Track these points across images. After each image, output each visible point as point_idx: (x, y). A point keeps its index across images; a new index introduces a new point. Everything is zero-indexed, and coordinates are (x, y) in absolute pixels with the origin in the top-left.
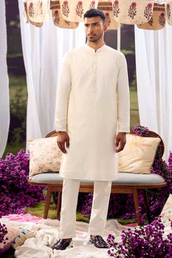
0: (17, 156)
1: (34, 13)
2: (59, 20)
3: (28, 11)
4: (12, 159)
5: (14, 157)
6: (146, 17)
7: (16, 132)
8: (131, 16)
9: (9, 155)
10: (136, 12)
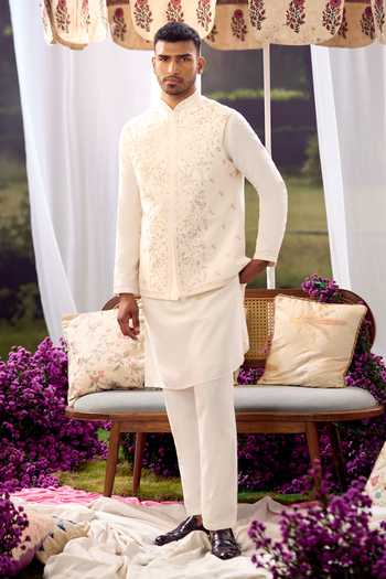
0: (37, 354)
1: (68, 23)
2: (124, 31)
3: (55, 17)
4: (25, 360)
5: (28, 355)
6: (328, 28)
7: (25, 295)
8: (292, 26)
9: (16, 350)
10: (303, 16)
